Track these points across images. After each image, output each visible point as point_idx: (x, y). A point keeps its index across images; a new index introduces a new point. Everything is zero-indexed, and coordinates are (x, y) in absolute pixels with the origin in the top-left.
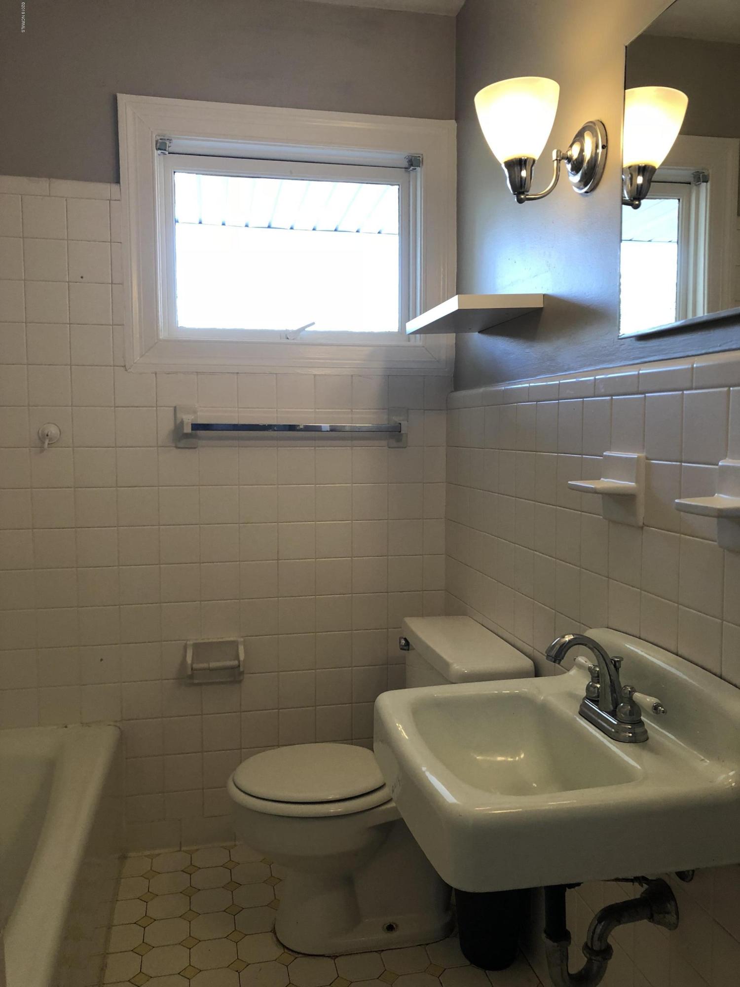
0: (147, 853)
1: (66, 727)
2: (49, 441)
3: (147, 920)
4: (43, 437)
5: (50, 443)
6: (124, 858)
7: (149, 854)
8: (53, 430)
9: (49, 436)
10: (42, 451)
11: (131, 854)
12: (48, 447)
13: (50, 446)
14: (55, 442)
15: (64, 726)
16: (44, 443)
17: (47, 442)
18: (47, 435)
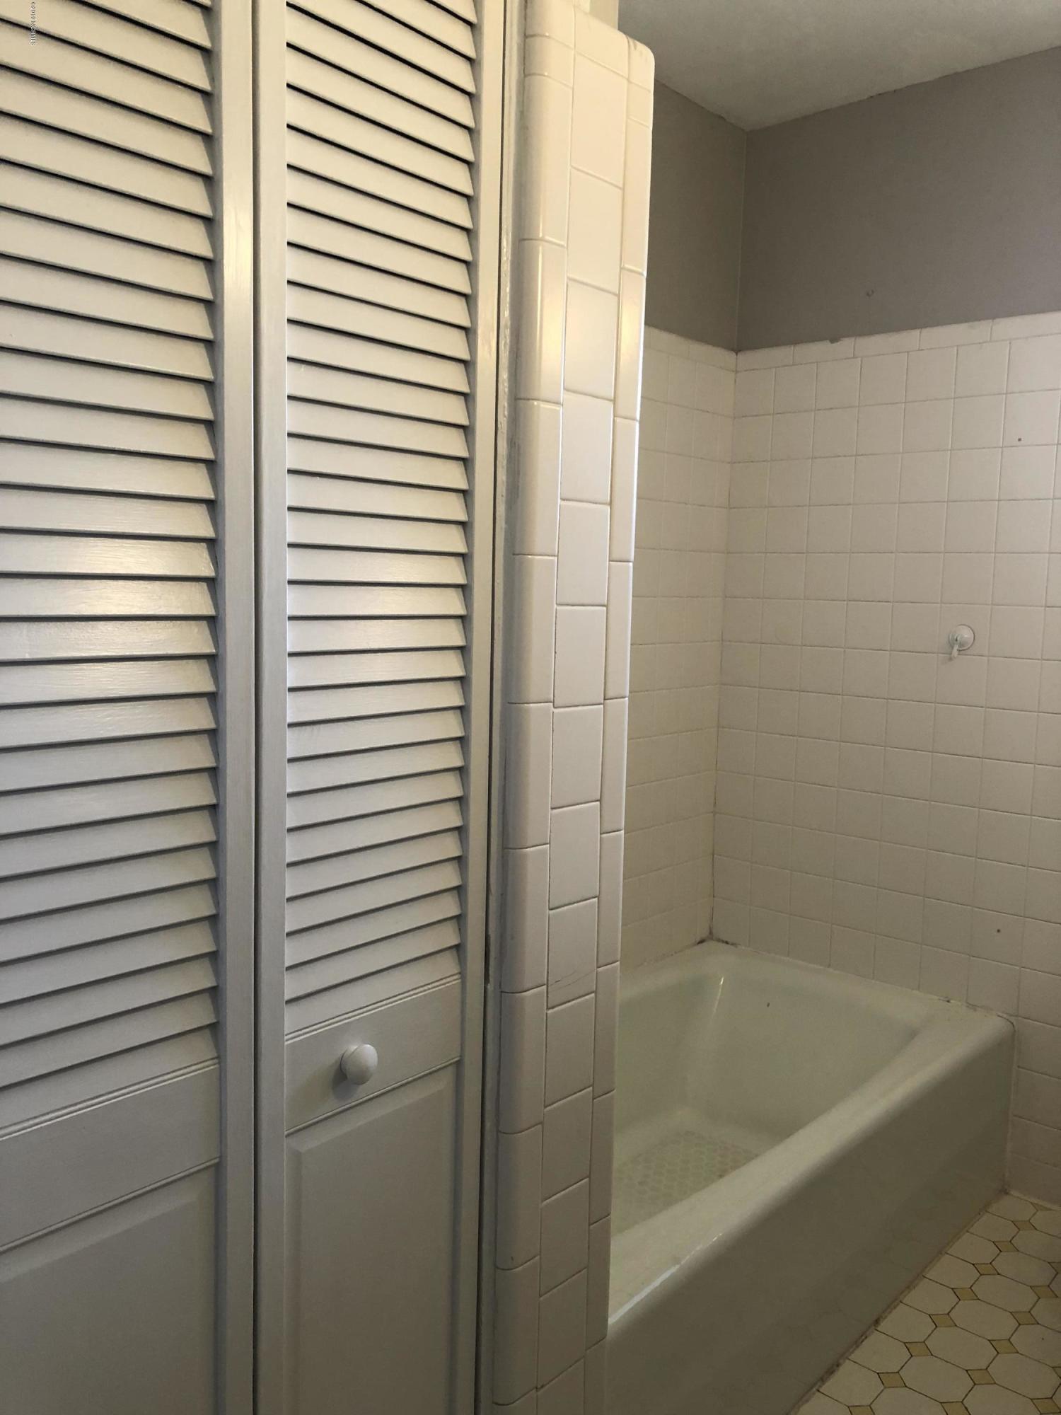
0: (1035, 1201)
1: (948, 1001)
2: (960, 647)
3: (985, 1270)
4: (953, 642)
5: (960, 649)
6: (1004, 1192)
7: (1036, 1202)
8: (966, 634)
9: (958, 642)
10: (951, 659)
11: (1015, 1193)
12: (959, 654)
13: (961, 652)
14: (969, 648)
15: (947, 999)
16: (953, 648)
17: (956, 647)
18: (957, 640)
